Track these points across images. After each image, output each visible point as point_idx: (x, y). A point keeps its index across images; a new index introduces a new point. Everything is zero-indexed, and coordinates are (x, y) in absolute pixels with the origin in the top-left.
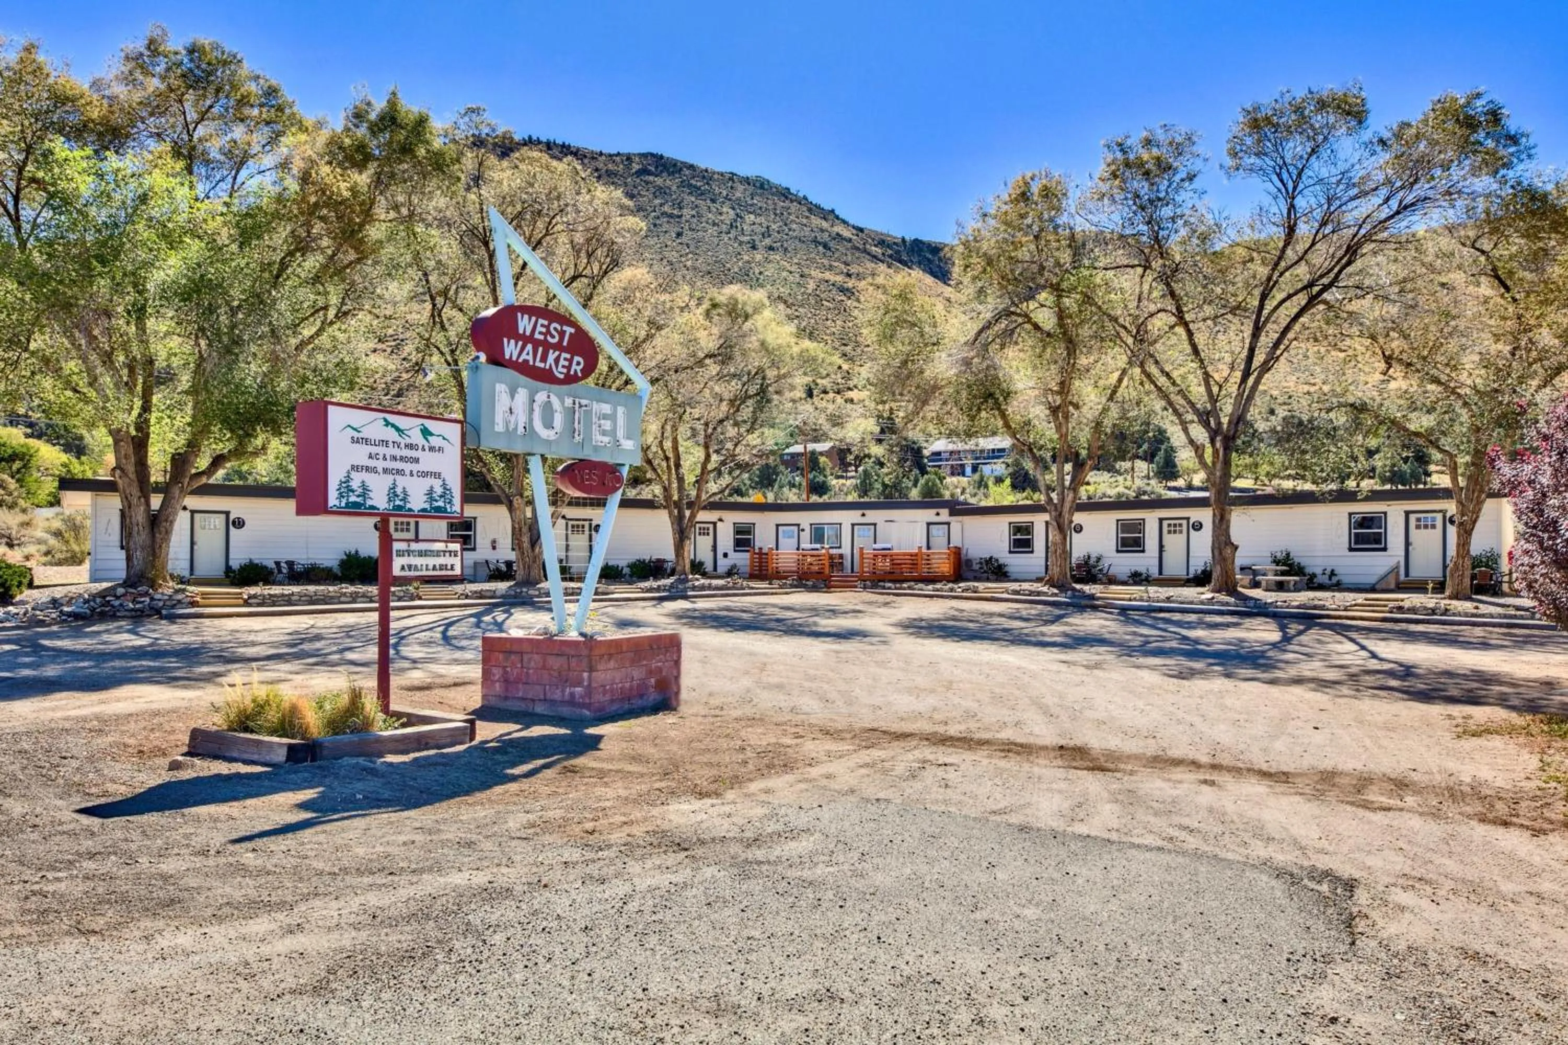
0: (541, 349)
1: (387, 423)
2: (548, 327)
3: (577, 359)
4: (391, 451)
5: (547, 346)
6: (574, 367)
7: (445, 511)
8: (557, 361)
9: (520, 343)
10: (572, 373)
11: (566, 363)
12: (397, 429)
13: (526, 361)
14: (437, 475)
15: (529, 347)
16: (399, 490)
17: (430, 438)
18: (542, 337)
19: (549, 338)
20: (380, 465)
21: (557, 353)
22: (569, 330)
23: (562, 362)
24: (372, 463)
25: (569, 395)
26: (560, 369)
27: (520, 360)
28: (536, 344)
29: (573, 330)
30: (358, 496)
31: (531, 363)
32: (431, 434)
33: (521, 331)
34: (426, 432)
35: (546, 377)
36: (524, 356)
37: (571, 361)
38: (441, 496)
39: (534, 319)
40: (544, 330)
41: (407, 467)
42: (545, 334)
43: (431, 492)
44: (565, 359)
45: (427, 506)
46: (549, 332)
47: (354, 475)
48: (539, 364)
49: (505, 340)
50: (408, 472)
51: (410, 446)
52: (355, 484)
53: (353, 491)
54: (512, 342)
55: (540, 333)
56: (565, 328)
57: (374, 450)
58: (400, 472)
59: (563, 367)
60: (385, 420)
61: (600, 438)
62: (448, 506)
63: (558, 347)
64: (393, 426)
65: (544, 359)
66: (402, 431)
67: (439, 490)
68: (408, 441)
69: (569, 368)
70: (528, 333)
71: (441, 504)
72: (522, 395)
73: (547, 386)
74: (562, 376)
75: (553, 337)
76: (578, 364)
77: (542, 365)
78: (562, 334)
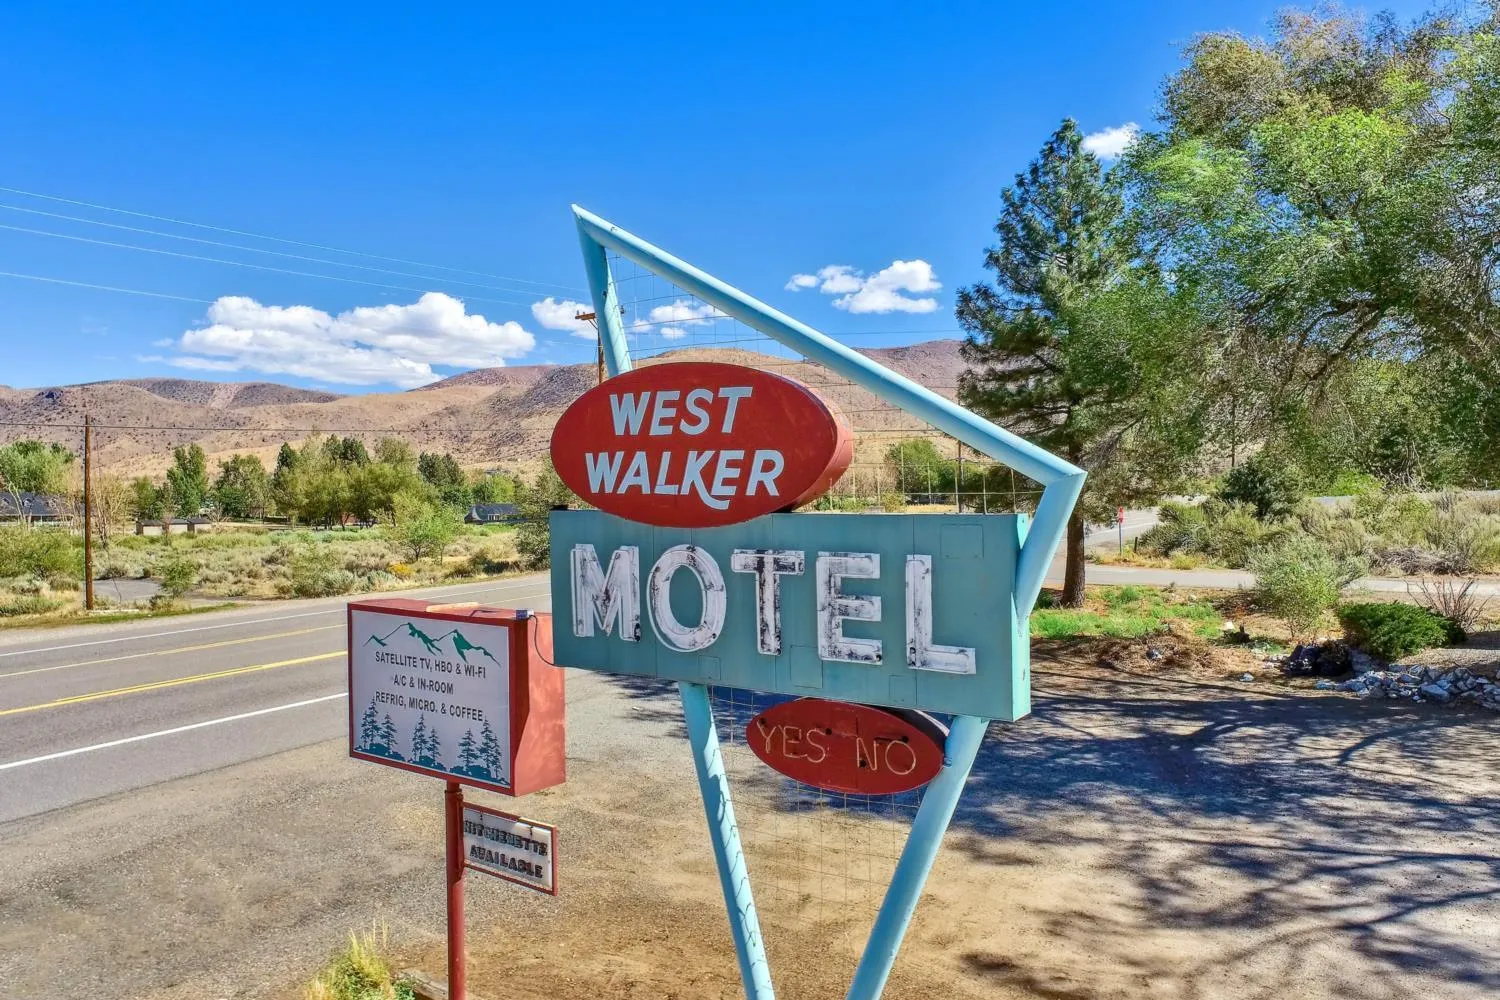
0: (666, 456)
1: (414, 632)
2: (680, 405)
3: (761, 456)
4: (419, 673)
5: (680, 446)
6: (756, 475)
7: (488, 777)
8: (708, 474)
9: (620, 456)
10: (751, 491)
11: (735, 473)
12: (426, 640)
13: (635, 490)
14: (477, 714)
15: (640, 459)
16: (427, 734)
17: (465, 651)
18: (668, 430)
19: (685, 427)
20: (408, 693)
21: (708, 454)
22: (734, 395)
23: (723, 472)
24: (397, 690)
25: (745, 547)
26: (718, 488)
27: (622, 490)
28: (653, 447)
29: (747, 392)
30: (383, 737)
31: (646, 490)
32: (469, 647)
33: (619, 431)
34: (461, 644)
35: (687, 514)
36: (629, 480)
37: (746, 466)
38: (483, 751)
39: (645, 396)
40: (671, 413)
41: (438, 698)
42: (674, 422)
43: (467, 742)
44: (731, 464)
45: (462, 763)
46: (683, 413)
47: (379, 706)
48: (663, 489)
49: (589, 457)
50: (439, 707)
51: (443, 667)
52: (380, 720)
53: (378, 729)
54: (603, 456)
55: (664, 422)
56: (723, 392)
57: (400, 670)
58: (428, 705)
59: (727, 482)
60: (411, 627)
61: (845, 644)
62: (492, 768)
63: (713, 440)
64: (421, 635)
65: (675, 476)
66: (430, 642)
67: (479, 740)
68: (439, 657)
69: (741, 483)
70: (635, 430)
71: (481, 762)
72: (627, 561)
73: (687, 532)
74: (724, 505)
75: (695, 421)
76: (768, 466)
77: (672, 490)
78: (717, 409)
